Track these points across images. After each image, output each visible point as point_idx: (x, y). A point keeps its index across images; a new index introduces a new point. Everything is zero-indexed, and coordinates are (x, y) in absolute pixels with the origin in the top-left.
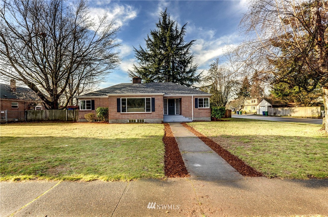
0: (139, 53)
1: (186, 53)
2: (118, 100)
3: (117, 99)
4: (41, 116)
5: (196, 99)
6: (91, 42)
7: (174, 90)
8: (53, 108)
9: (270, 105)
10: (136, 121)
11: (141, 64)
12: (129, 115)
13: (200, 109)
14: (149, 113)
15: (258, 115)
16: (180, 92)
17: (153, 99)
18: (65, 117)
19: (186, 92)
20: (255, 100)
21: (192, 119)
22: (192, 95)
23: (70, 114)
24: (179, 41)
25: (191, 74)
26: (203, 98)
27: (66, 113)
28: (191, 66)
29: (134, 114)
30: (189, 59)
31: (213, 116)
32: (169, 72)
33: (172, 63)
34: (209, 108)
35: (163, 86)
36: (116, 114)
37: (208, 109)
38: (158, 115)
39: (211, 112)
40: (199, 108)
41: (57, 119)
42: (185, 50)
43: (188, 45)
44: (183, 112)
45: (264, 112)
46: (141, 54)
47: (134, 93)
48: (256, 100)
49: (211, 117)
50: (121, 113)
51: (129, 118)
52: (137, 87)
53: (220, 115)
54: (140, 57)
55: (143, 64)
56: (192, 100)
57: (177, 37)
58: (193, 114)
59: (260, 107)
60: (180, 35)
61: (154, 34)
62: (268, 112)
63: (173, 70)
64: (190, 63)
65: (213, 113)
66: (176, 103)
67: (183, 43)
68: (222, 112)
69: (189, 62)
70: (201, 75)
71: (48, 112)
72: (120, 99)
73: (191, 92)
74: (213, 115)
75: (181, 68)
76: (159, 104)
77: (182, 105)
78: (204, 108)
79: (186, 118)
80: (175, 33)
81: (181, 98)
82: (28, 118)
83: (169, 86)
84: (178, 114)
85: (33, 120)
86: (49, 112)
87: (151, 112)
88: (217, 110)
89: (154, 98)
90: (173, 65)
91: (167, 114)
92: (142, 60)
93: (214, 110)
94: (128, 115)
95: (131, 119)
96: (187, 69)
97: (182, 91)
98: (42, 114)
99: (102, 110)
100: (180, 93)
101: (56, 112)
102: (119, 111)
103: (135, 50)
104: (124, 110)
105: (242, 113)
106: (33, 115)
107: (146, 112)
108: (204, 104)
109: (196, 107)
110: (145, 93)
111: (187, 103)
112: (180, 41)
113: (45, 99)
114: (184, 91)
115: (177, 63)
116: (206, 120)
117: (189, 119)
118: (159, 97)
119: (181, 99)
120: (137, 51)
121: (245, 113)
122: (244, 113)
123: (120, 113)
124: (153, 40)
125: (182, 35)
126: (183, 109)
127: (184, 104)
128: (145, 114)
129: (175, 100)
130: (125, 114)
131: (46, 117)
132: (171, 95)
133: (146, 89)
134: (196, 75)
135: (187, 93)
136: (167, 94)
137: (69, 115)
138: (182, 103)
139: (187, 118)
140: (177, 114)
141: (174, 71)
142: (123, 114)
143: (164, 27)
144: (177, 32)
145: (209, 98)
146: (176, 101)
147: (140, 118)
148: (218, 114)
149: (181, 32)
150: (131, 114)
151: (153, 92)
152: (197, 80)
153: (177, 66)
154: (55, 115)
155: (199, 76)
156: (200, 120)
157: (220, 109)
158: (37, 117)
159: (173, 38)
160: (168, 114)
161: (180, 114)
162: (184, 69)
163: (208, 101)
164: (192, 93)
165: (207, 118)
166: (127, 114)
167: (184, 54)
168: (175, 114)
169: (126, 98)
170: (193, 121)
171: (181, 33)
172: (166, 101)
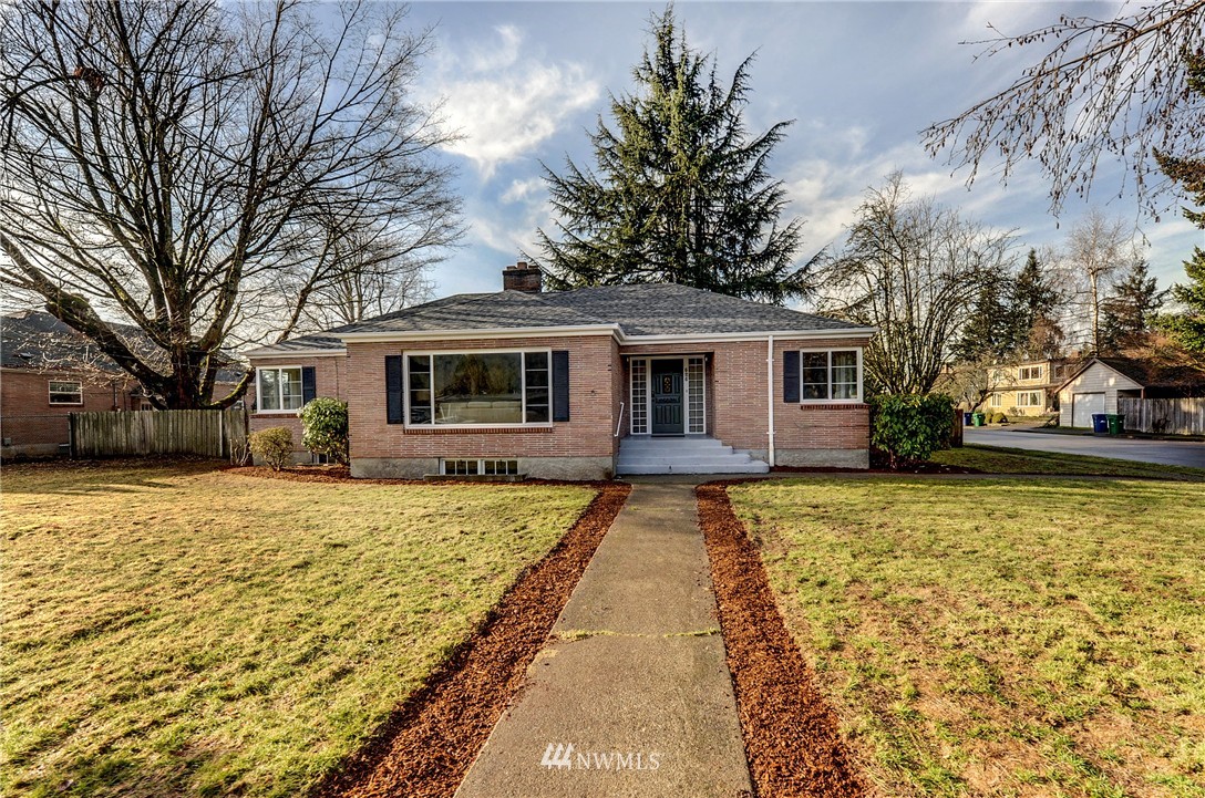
0: (565, 186)
1: (751, 179)
2: (393, 364)
3: (387, 357)
4: (124, 435)
5: (790, 358)
6: (317, 116)
7: (681, 314)
8: (174, 403)
9: (1130, 384)
10: (481, 471)
11: (574, 233)
12: (444, 439)
13: (809, 407)
14: (538, 431)
15: (1065, 428)
16: (706, 321)
17: (562, 358)
18: (215, 441)
19: (739, 321)
20: (1039, 366)
21: (767, 461)
22: (770, 336)
23: (234, 428)
24: (723, 133)
25: (772, 265)
26: (829, 351)
27: (218, 425)
28: (774, 233)
29: (466, 432)
30: (766, 205)
31: (882, 447)
32: (682, 254)
33: (696, 223)
34: (859, 399)
35: (630, 301)
36: (383, 431)
37: (857, 407)
38: (588, 437)
39: (871, 421)
40: (804, 402)
41: (185, 447)
42: (750, 165)
43: (759, 144)
44: (720, 424)
45: (1098, 418)
46: (571, 189)
47: (466, 326)
48: (1044, 367)
49: (872, 448)
50: (408, 425)
51: (443, 451)
52: (497, 303)
53: (921, 438)
54: (567, 205)
55: (580, 230)
56: (770, 360)
57: (718, 114)
58: (771, 432)
59: (1078, 398)
60: (728, 104)
61: (625, 112)
62: (1120, 417)
63: (700, 248)
64: (768, 220)
65: (885, 426)
66: (691, 376)
67: (738, 139)
68: (935, 421)
69: (763, 215)
70: (812, 266)
71: (151, 419)
72: (400, 357)
73: (767, 323)
74: (882, 441)
75: (732, 241)
76: (592, 383)
77: (718, 388)
78: (830, 401)
79: (734, 450)
80: (706, 100)
81: (709, 350)
82: (78, 443)
83: (658, 298)
84: (701, 429)
85: (96, 451)
86: (156, 417)
87: (550, 424)
88: (904, 415)
89: (566, 353)
90: (699, 229)
91: (644, 430)
92: (576, 215)
93: (891, 413)
94: (437, 438)
95: (456, 460)
96: (758, 247)
97: (721, 320)
98: (128, 430)
99: (320, 414)
100: (706, 327)
101: (180, 420)
102: (394, 417)
103: (548, 176)
104: (420, 416)
105: (986, 421)
106: (98, 430)
107: (524, 425)
108: (834, 380)
109: (790, 394)
110: (519, 325)
111: (744, 375)
112: (729, 134)
113: (134, 367)
114: (730, 320)
115: (714, 223)
116: (840, 465)
117: (753, 459)
118: (593, 347)
119: (710, 356)
120: (558, 182)
121: (1001, 422)
122: (995, 419)
123: (400, 427)
124: (619, 134)
125: (736, 108)
126: (719, 406)
127: (728, 384)
128: (520, 431)
129: (686, 365)
130: (423, 432)
131: (143, 441)
132: (662, 337)
133: (532, 308)
134: (791, 268)
135: (741, 329)
136: (642, 333)
137: (229, 431)
138: (717, 376)
139: (744, 455)
140: (692, 429)
141: (703, 252)
142: (417, 432)
143: (664, 76)
144: (716, 94)
145: (859, 351)
146: (691, 369)
147: (501, 452)
148: (913, 434)
149: (733, 89)
150: (452, 432)
151: (564, 323)
152: (798, 287)
153: (714, 235)
154: (176, 433)
155: (804, 271)
156: (808, 464)
157: (924, 410)
158: (112, 441)
159: (700, 121)
160: (649, 431)
161: (710, 434)
162: (745, 247)
163: (855, 363)
164: (769, 328)
165: (850, 454)
166: (436, 432)
167: (746, 184)
168: (687, 431)
169: (431, 354)
170: (772, 469)
171: (731, 98)
172: (643, 370)
